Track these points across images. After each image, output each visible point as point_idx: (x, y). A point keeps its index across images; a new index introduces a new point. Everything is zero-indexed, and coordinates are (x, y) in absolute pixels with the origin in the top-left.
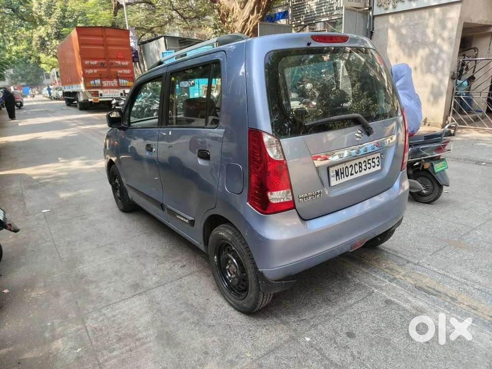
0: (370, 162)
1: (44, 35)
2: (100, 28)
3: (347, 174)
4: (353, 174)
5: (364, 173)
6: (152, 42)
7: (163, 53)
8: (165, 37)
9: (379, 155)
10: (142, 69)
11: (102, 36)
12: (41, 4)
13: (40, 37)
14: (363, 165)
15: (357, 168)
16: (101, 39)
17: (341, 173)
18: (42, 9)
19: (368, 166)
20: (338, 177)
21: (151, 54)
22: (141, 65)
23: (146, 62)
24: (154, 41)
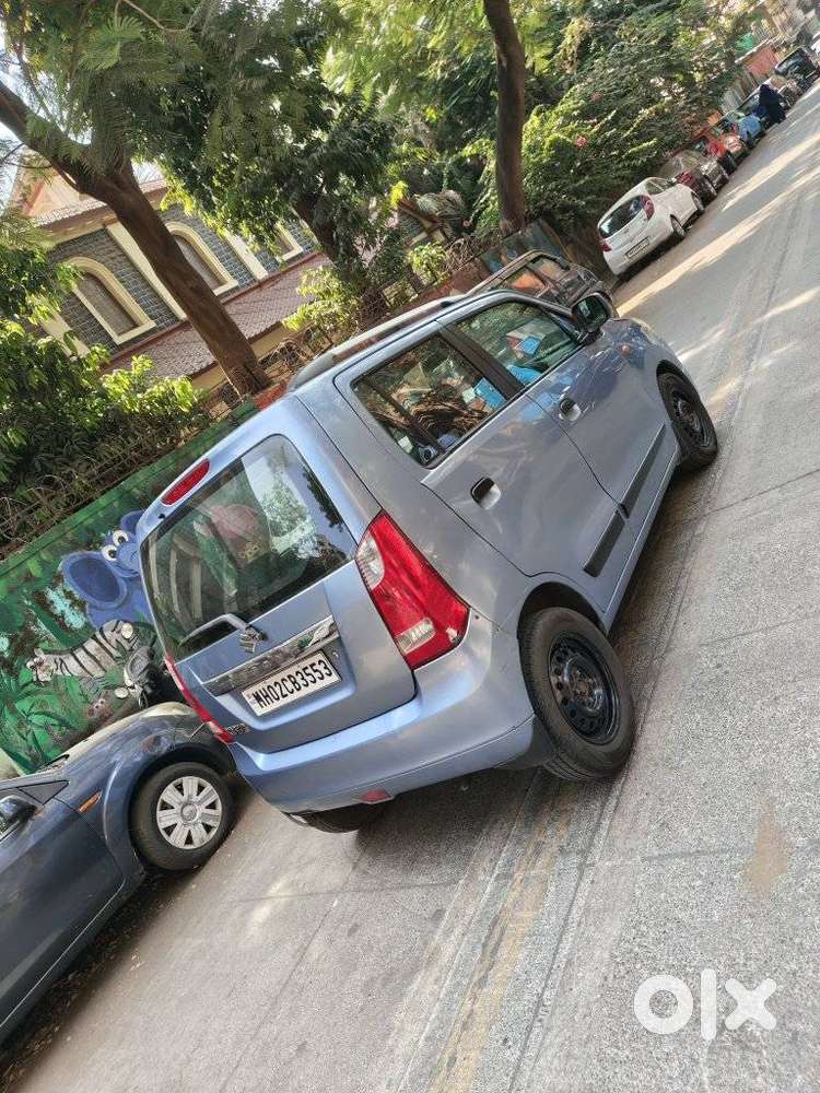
0: (309, 671)
3: (276, 697)
4: (286, 696)
5: (305, 691)
14: (298, 678)
15: (289, 685)
17: (265, 697)
19: (309, 678)
20: (262, 703)
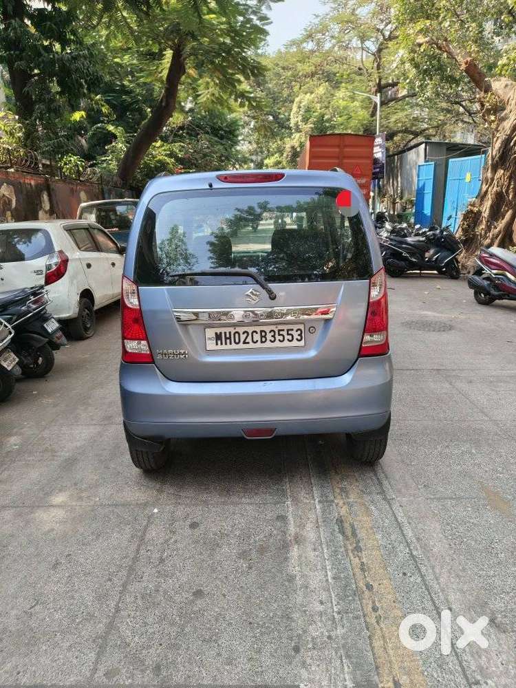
0: (284, 333)
1: (297, 145)
2: (338, 136)
3: (237, 341)
4: (248, 343)
5: (269, 345)
6: (412, 151)
7: (419, 166)
8: (426, 143)
9: (301, 327)
10: (395, 187)
11: (339, 146)
12: (300, 107)
13: (293, 147)
14: (269, 335)
15: (257, 337)
16: (337, 150)
17: (226, 338)
18: (301, 113)
19: (278, 337)
20: (219, 342)
21: (408, 167)
22: (395, 182)
23: (401, 178)
24: (414, 149)
